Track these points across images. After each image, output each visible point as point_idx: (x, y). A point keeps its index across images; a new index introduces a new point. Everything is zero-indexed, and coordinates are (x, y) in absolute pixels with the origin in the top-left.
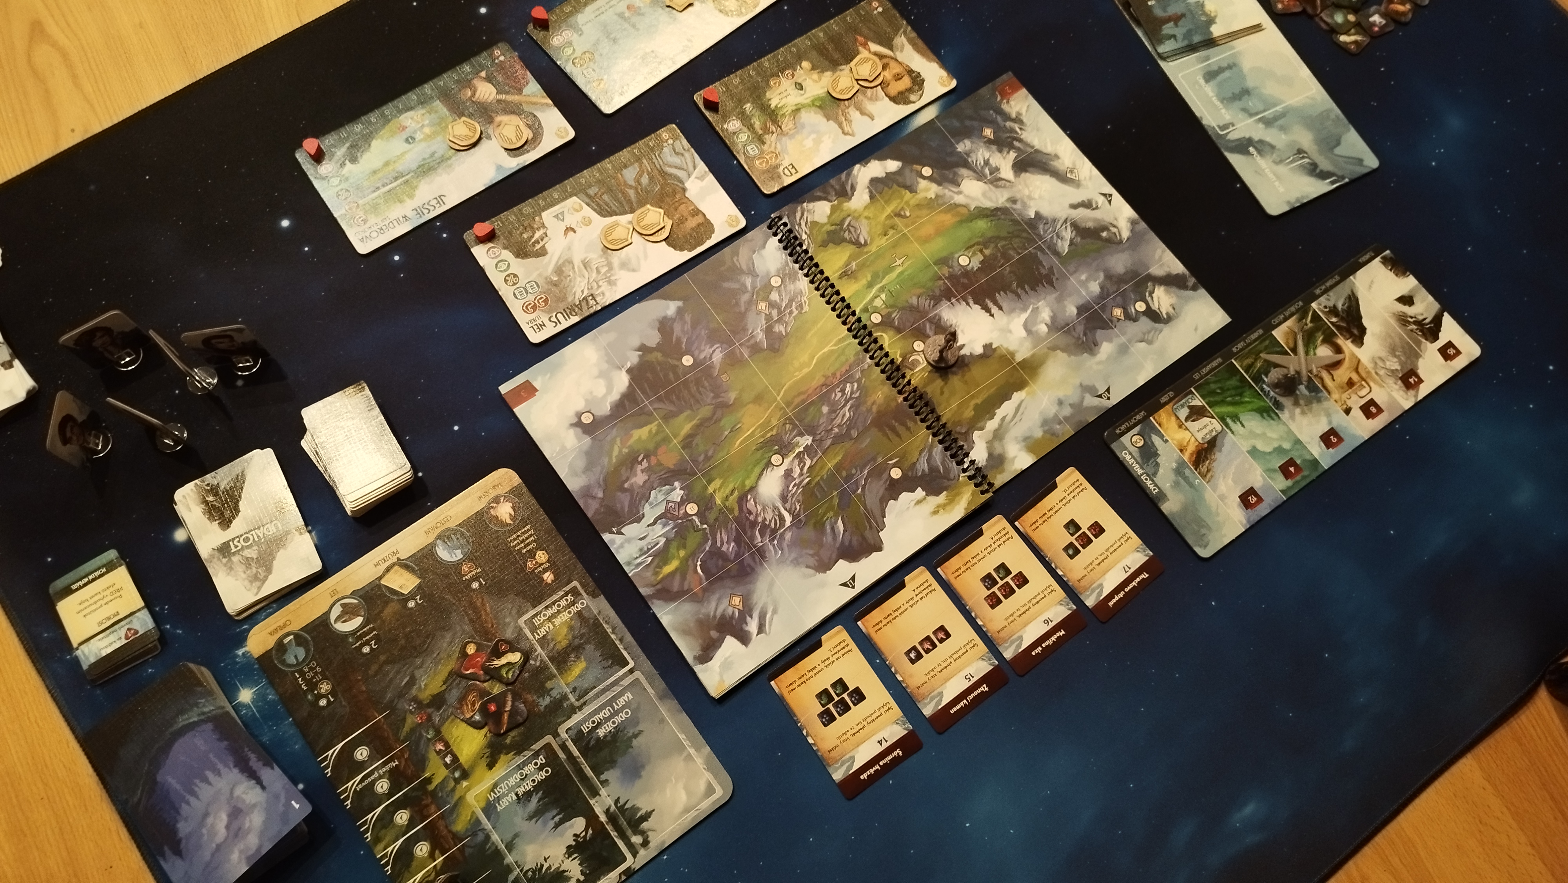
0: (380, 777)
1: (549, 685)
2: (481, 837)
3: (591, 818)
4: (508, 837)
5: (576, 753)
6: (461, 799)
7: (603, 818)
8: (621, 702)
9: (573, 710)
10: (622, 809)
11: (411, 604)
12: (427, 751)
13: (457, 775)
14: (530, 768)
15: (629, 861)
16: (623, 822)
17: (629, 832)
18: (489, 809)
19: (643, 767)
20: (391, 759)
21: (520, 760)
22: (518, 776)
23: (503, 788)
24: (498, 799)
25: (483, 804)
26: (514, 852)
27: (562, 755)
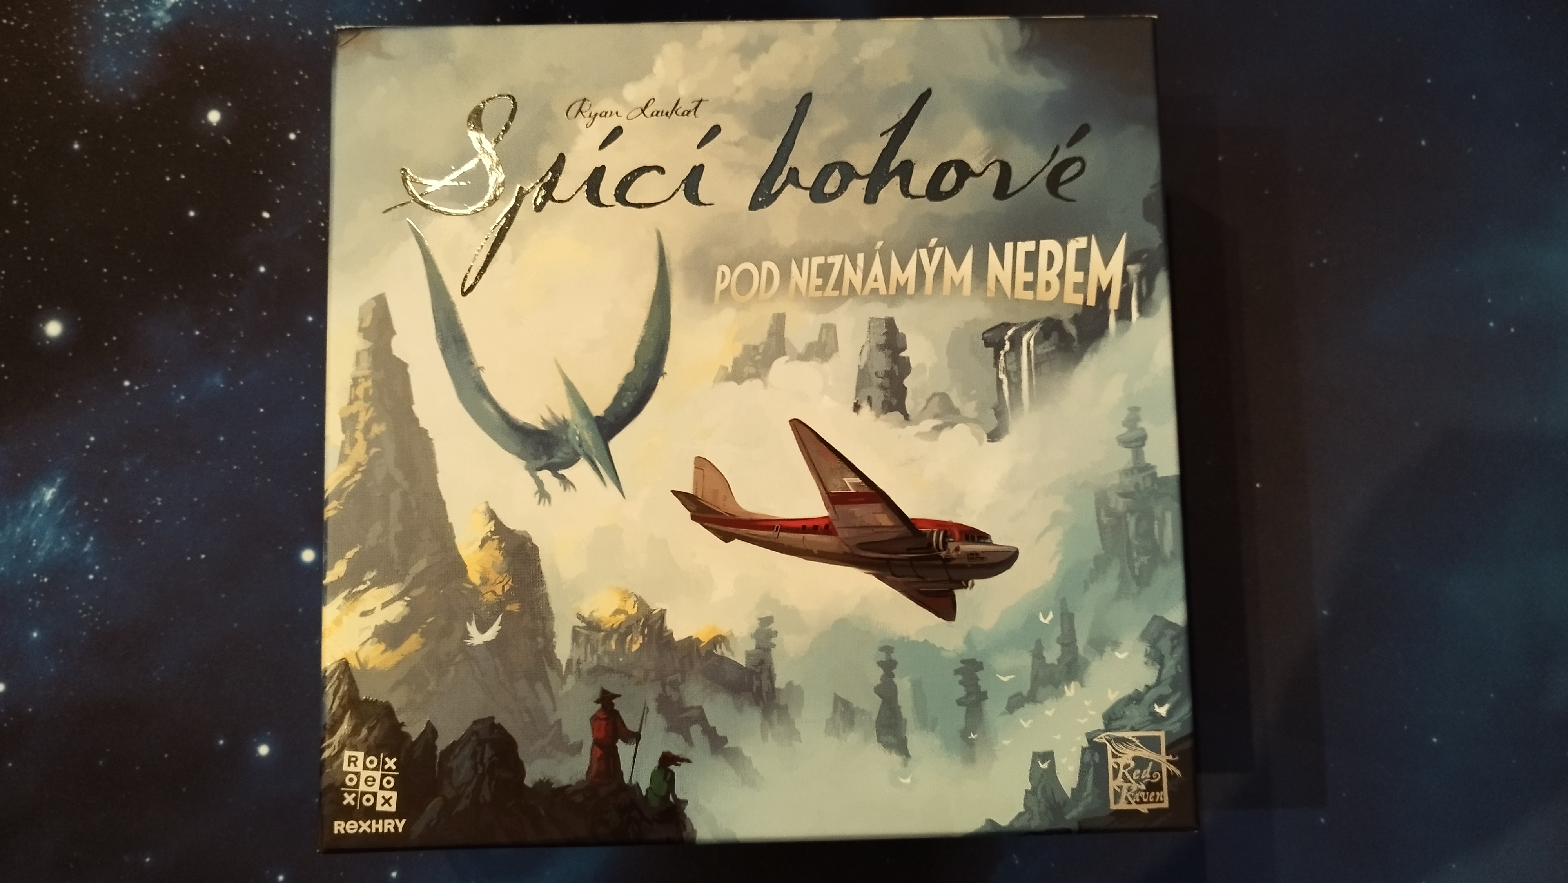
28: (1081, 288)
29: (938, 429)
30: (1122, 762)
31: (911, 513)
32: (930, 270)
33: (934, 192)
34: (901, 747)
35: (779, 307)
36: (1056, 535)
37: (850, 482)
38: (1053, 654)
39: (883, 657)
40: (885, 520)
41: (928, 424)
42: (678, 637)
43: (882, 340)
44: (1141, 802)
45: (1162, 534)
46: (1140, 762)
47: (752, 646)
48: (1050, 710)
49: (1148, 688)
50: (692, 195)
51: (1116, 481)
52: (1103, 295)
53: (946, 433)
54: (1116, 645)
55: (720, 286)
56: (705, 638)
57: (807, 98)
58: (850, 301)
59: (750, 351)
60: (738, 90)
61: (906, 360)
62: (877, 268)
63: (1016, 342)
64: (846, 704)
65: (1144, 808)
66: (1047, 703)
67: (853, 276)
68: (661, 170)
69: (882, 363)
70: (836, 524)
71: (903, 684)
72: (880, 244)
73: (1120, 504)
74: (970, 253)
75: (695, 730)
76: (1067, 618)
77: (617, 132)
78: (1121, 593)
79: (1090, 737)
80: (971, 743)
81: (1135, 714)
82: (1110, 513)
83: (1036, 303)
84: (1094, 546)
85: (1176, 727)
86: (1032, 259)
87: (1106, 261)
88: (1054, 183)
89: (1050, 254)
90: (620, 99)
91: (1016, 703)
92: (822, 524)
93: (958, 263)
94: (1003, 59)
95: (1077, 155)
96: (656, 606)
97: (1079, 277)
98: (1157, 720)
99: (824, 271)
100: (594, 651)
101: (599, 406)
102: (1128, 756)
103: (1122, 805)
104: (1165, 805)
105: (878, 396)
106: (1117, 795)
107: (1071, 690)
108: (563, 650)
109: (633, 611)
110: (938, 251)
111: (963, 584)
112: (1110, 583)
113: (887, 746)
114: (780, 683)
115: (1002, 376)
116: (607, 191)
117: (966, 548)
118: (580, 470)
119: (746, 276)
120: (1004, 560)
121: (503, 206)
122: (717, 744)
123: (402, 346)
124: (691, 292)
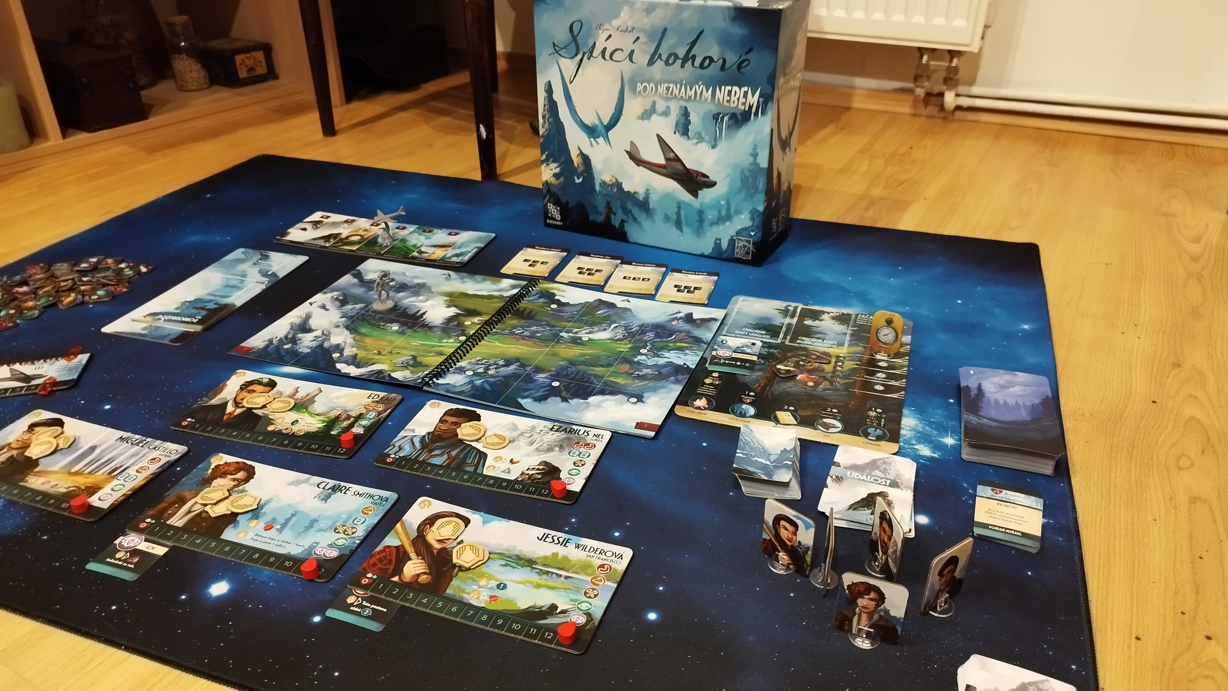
0: (878, 378)
1: (765, 353)
2: (853, 342)
3: (800, 321)
4: (843, 336)
5: (782, 335)
6: (848, 353)
7: (796, 318)
8: (742, 333)
9: (764, 342)
10: (786, 316)
11: (792, 408)
12: (847, 371)
13: (842, 359)
14: (806, 342)
15: (801, 306)
16: (790, 313)
17: (791, 311)
18: (841, 344)
19: (760, 317)
20: (866, 378)
21: (808, 346)
22: (815, 344)
23: (826, 345)
24: (833, 344)
25: (841, 347)
26: (845, 332)
27: (789, 337)
28: (744, 104)
29: (697, 143)
30: (740, 245)
31: (688, 167)
32: (699, 92)
33: (702, 66)
34: (681, 229)
35: (655, 98)
36: (728, 180)
37: (672, 155)
38: (724, 213)
39: (678, 205)
40: (681, 167)
41: (695, 141)
42: (625, 190)
43: (684, 113)
44: (743, 256)
45: (759, 183)
46: (745, 246)
47: (644, 196)
48: (721, 228)
49: (749, 227)
50: (631, 60)
51: (747, 166)
52: (751, 107)
53: (699, 145)
54: (742, 213)
55: (638, 90)
56: (632, 192)
57: (665, 30)
58: (674, 100)
59: (646, 111)
60: (645, 25)
61: (690, 121)
62: (683, 90)
63: (722, 119)
64: (668, 216)
65: (744, 258)
66: (721, 225)
67: (676, 91)
68: (622, 50)
69: (683, 120)
70: (667, 167)
71: (683, 213)
72: (684, 82)
74: (711, 88)
75: (630, 215)
76: (728, 204)
77: (610, 36)
78: (745, 199)
79: (732, 237)
80: (699, 232)
81: (745, 233)
82: (745, 176)
83: (729, 107)
84: (738, 184)
85: (756, 239)
86: (730, 92)
87: (753, 96)
88: (739, 67)
89: (736, 92)
90: (611, 25)
91: (712, 224)
92: (664, 166)
93: (707, 91)
94: (727, 21)
95: (748, 58)
96: (620, 181)
97: (744, 100)
98: (750, 236)
99: (668, 88)
100: (605, 190)
101: (606, 121)
102: (741, 244)
103: (738, 256)
104: (750, 258)
105: (681, 130)
106: (737, 254)
107: (728, 223)
108: (597, 188)
109: (614, 181)
110: (702, 86)
111: (701, 189)
112: (742, 196)
113: (677, 229)
114: (651, 207)
115: (717, 129)
116: (607, 56)
117: (702, 179)
118: (601, 140)
119: (645, 87)
120: (713, 184)
121: (579, 57)
122: (635, 219)
123: (555, 97)
124: (630, 91)
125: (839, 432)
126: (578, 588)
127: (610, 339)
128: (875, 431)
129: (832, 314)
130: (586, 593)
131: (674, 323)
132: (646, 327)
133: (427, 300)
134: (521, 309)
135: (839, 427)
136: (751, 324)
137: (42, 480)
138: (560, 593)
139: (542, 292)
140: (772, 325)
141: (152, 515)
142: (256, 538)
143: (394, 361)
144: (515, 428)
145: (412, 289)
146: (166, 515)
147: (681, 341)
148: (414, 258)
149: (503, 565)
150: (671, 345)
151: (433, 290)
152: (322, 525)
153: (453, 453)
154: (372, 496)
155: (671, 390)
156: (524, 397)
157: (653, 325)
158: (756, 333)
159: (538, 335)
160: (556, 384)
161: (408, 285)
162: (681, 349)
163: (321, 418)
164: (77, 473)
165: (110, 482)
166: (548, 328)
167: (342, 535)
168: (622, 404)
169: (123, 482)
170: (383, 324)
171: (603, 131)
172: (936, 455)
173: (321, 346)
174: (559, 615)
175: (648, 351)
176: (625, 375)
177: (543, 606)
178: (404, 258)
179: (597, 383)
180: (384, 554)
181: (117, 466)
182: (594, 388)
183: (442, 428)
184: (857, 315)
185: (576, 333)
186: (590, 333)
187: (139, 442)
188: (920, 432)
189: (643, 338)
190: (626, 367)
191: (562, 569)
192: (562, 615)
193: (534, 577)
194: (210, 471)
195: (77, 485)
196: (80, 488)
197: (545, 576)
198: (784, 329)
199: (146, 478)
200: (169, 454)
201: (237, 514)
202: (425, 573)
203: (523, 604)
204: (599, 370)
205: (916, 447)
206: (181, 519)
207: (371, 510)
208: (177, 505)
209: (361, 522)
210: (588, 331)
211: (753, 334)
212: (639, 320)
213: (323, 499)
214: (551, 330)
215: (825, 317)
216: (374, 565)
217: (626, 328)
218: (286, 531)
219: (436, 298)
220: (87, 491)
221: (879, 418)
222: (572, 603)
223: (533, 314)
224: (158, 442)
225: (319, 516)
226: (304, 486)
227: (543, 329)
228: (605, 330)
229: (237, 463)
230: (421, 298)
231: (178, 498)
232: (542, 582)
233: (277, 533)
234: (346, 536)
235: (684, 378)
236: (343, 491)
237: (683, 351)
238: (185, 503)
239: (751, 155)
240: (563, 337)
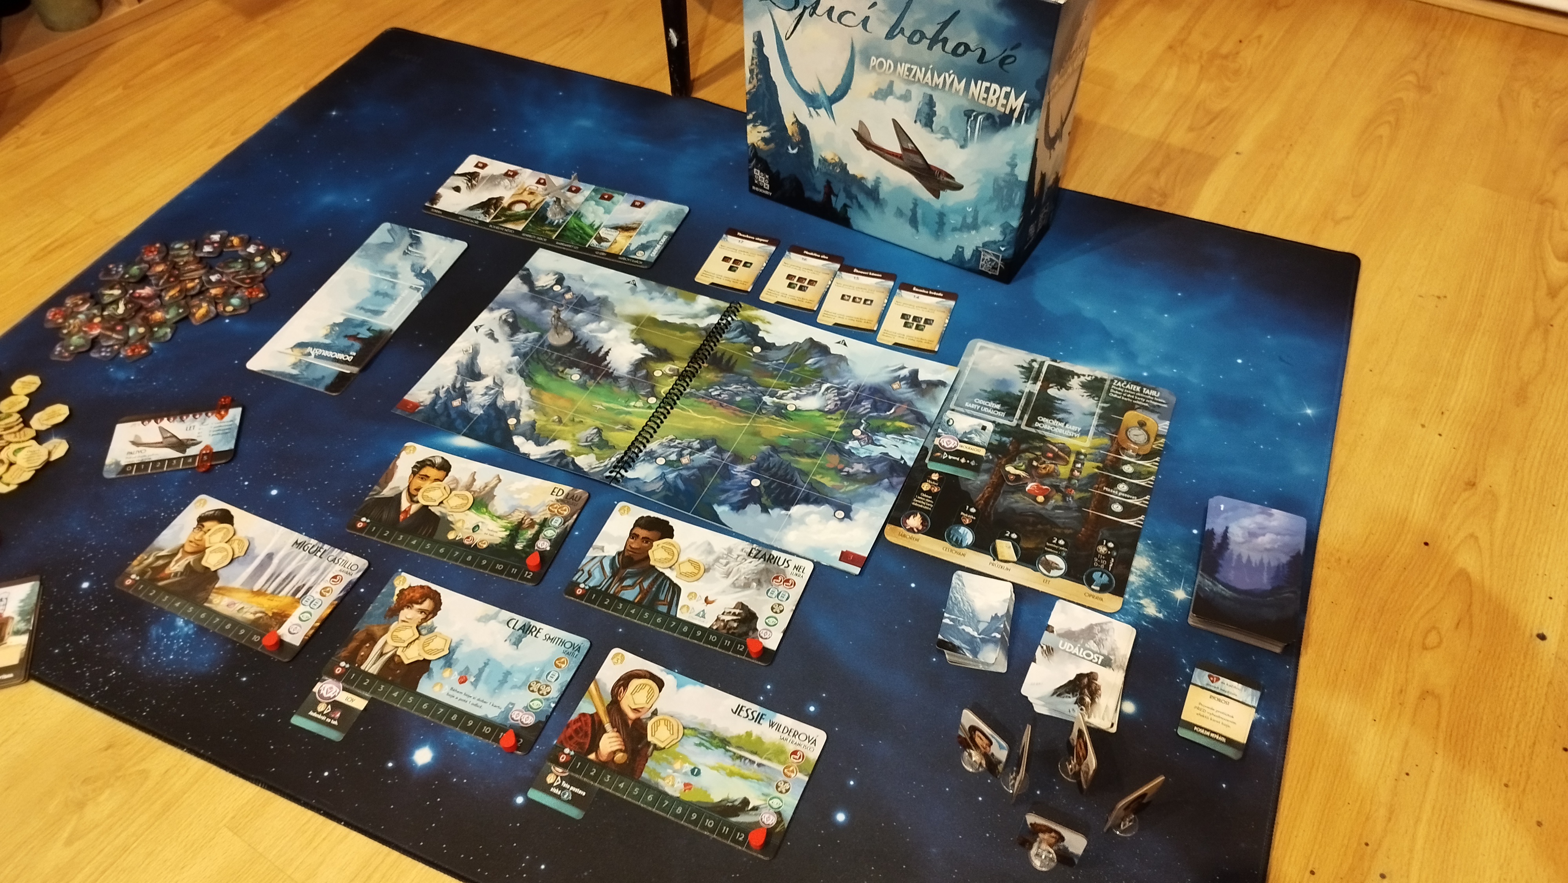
0: (1119, 491)
1: (995, 443)
2: (1100, 429)
3: (1044, 389)
4: (1089, 417)
5: (1018, 413)
6: (1091, 448)
7: (1039, 384)
8: (973, 406)
9: (997, 425)
10: (1028, 378)
11: (1014, 536)
12: (1085, 478)
13: (1082, 457)
14: (1045, 427)
15: (1048, 362)
16: (1033, 374)
17: (1035, 370)
18: (1084, 433)
19: (998, 380)
20: (1105, 491)
21: (1046, 434)
22: (1055, 430)
23: (1068, 433)
24: (1076, 432)
25: (1084, 437)
26: (1093, 411)
27: (1026, 417)
28: (1005, 106)
29: (942, 138)
30: (986, 258)
31: (929, 162)
32: (948, 82)
33: (954, 52)
34: (916, 228)
35: (893, 78)
36: (977, 186)
37: (910, 146)
38: (969, 220)
39: (913, 201)
40: (920, 161)
41: (940, 136)
42: (851, 173)
43: (927, 101)
44: (989, 270)
45: (1016, 199)
47: (873, 184)
48: (965, 235)
49: (999, 241)
50: (865, 27)
51: (1003, 176)
52: (1012, 111)
53: (945, 141)
54: (991, 225)
55: (872, 64)
56: (859, 177)
58: (917, 84)
59: (880, 90)
61: (935, 112)
62: (929, 74)
63: (976, 117)
64: (901, 211)
65: (990, 272)
66: (965, 233)
67: (920, 75)
68: (854, 14)
69: (926, 109)
70: (904, 157)
71: (919, 212)
72: (931, 67)
73: (1002, 184)
75: (854, 201)
76: (976, 212)
79: (977, 248)
80: (938, 235)
81: (994, 246)
82: (998, 185)
83: (986, 106)
84: (990, 193)
85: (1006, 255)
86: (987, 90)
87: (1016, 99)
88: (1002, 63)
89: (995, 91)
91: (954, 229)
92: (899, 155)
93: (959, 82)
95: (1014, 54)
96: (844, 161)
97: (1005, 102)
98: (1000, 251)
99: (910, 70)
100: (825, 167)
101: (829, 92)
102: (988, 257)
103: (983, 270)
104: (997, 274)
105: (924, 121)
106: (982, 267)
107: (973, 232)
108: (816, 163)
109: (837, 160)
110: (952, 76)
111: (943, 189)
112: (994, 206)
113: (912, 226)
114: (881, 197)
115: (969, 128)
116: (835, 16)
117: (946, 179)
118: (822, 111)
119: (881, 64)
120: (959, 187)
121: (798, 11)
122: (861, 207)
123: (766, 51)
124: (862, 63)
125: (1061, 577)
126: (770, 779)
127: (819, 410)
128: (1101, 576)
129: (1082, 379)
130: (777, 787)
131: (895, 386)
132: (862, 392)
133: (610, 329)
134: (719, 354)
135: (1061, 569)
136: (985, 391)
137: (226, 600)
138: (753, 784)
139: (743, 325)
140: (1009, 394)
141: (345, 657)
142: (452, 693)
143: (578, 436)
144: (710, 551)
145: (592, 308)
146: (359, 658)
147: (900, 418)
148: (592, 250)
149: (696, 745)
150: (889, 424)
151: (617, 310)
152: (517, 679)
153: (646, 585)
154: (563, 643)
155: (884, 501)
156: (721, 503)
157: (870, 388)
158: (989, 408)
159: (738, 399)
160: (756, 483)
161: (588, 299)
162: (899, 432)
163: (503, 523)
164: (260, 593)
165: (296, 607)
166: (749, 388)
167: (536, 695)
168: (828, 521)
169: (308, 609)
170: (561, 369)
171: (826, 102)
172: (1161, 616)
173: (493, 405)
174: (751, 812)
175: (862, 433)
176: (833, 472)
177: (736, 800)
178: (580, 249)
179: (801, 483)
180: (579, 724)
181: (299, 584)
182: (797, 494)
183: (633, 546)
184: (1112, 381)
185: (781, 397)
186: (797, 398)
187: (318, 550)
188: (1149, 579)
189: (858, 409)
190: (834, 459)
191: (755, 753)
192: (753, 813)
193: (728, 762)
194: (395, 598)
195: (263, 610)
196: (267, 614)
197: (738, 761)
198: (1023, 401)
199: (331, 604)
200: (349, 571)
201: (429, 661)
202: (621, 750)
203: (716, 797)
204: (804, 463)
205: (1142, 602)
206: (374, 663)
207: (563, 663)
208: (368, 645)
209: (555, 678)
210: (794, 395)
211: (985, 409)
212: (855, 377)
213: (514, 644)
214: (752, 391)
215: (1074, 382)
216: (571, 738)
217: (840, 391)
218: (481, 685)
219: (620, 326)
220: (276, 619)
221: (1108, 557)
222: (764, 798)
223: (732, 362)
224: (337, 551)
225: (512, 666)
226: (493, 623)
227: (742, 389)
228: (814, 393)
229: (422, 587)
230: (603, 324)
231: (368, 634)
232: (735, 769)
233: (472, 688)
234: (541, 697)
235: (899, 481)
236: (534, 634)
237: (902, 435)
238: (376, 642)
239: (1009, 164)
240: (765, 403)
